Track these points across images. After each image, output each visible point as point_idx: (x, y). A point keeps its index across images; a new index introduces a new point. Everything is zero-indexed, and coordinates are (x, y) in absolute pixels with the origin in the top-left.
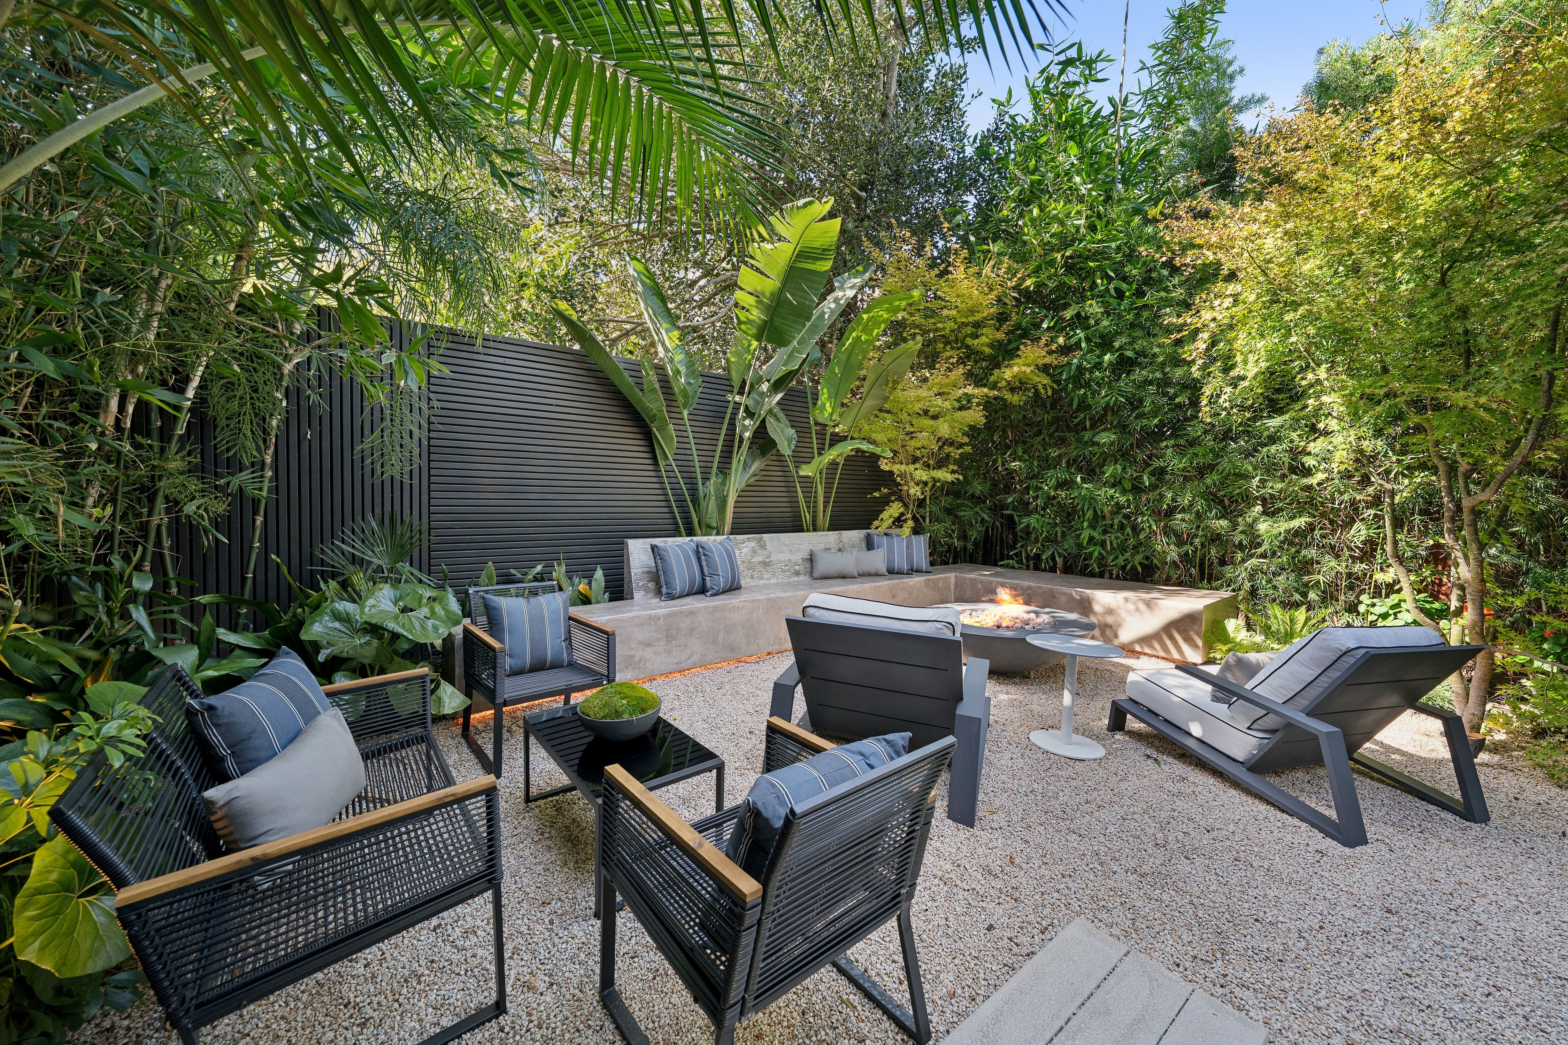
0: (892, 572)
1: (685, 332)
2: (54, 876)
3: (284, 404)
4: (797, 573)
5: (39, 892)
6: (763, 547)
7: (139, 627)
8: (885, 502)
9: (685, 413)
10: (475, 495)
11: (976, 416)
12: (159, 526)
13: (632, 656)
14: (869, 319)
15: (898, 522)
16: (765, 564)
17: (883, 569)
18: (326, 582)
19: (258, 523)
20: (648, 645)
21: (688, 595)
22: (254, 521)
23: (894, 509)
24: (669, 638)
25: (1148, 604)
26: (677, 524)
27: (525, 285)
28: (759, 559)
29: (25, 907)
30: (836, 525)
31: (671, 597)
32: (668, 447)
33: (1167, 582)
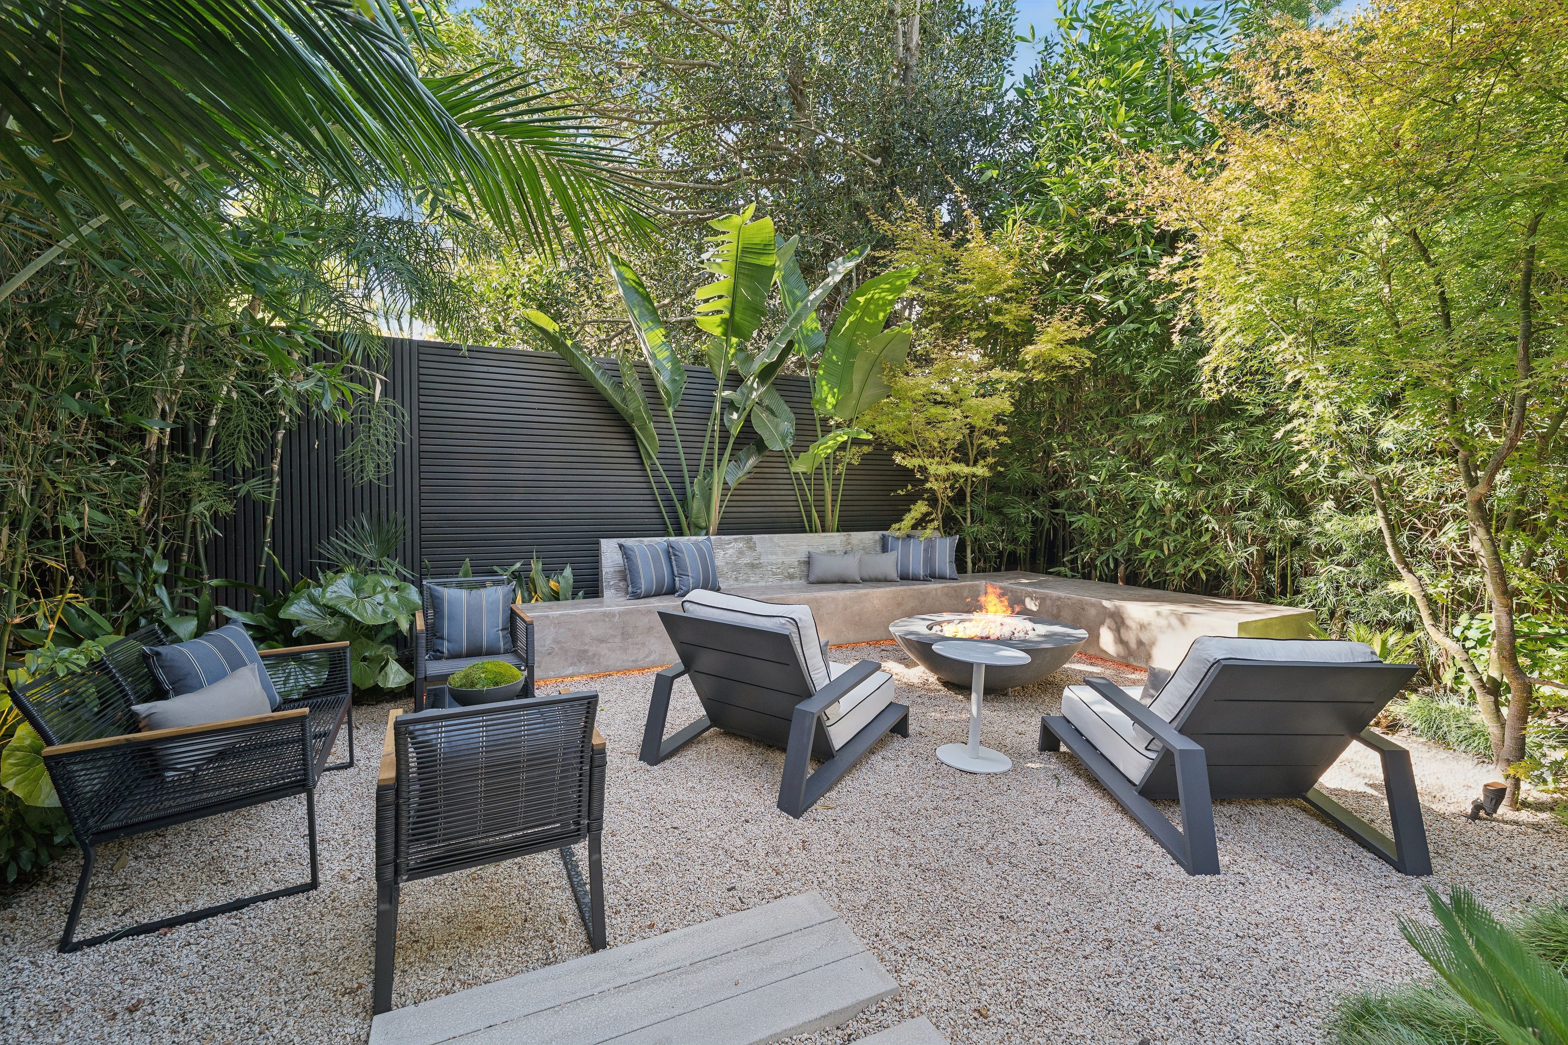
0: (905, 577)
1: (670, 328)
2: (28, 742)
3: (287, 420)
4: (791, 577)
5: (17, 749)
6: (752, 548)
7: (162, 602)
8: (912, 499)
9: (670, 411)
10: (463, 496)
11: (1003, 403)
12: (194, 524)
13: (585, 651)
14: (868, 302)
15: (921, 523)
16: (752, 566)
17: (893, 574)
18: (323, 572)
19: (269, 521)
20: (602, 641)
21: (654, 596)
22: (265, 520)
23: (920, 508)
24: (625, 635)
25: (1182, 620)
26: (666, 524)
27: (510, 296)
28: (747, 560)
29: (9, 756)
30: (847, 525)
31: (636, 596)
32: (651, 447)
33: (1229, 595)
